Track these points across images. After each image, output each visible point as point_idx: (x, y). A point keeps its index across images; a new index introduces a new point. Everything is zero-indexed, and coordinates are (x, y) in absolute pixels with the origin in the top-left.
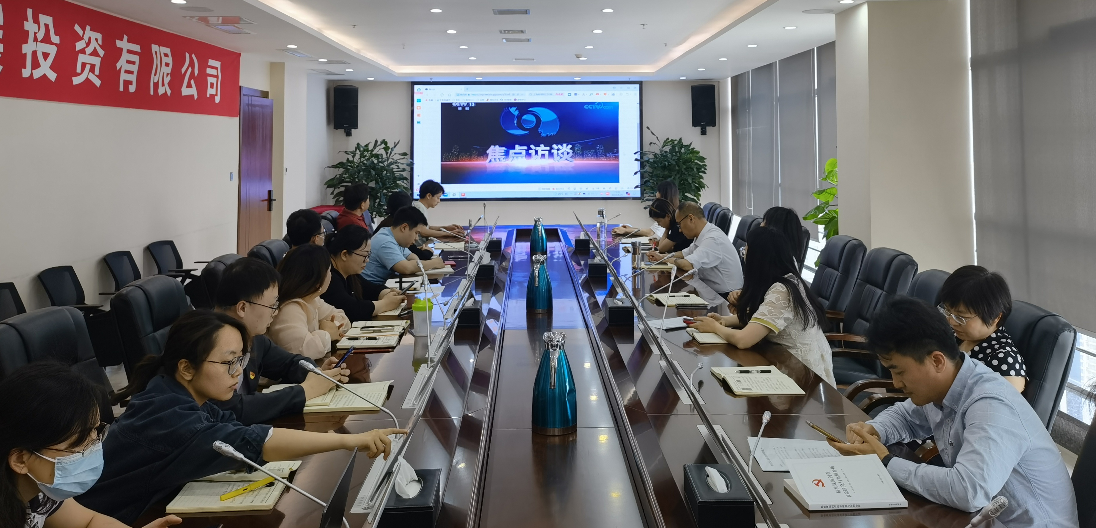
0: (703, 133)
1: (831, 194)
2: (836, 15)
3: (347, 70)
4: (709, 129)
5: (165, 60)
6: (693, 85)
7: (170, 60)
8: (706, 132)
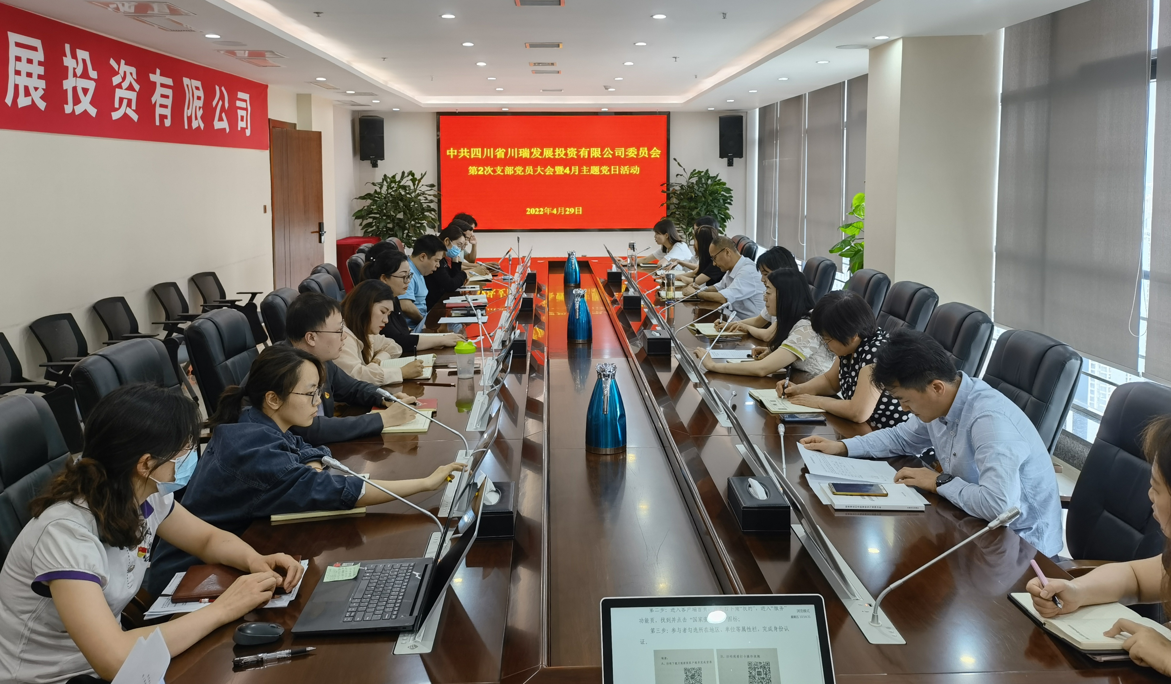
0: (730, 164)
1: (858, 228)
2: (870, 50)
3: (373, 101)
4: (735, 160)
5: (197, 93)
6: (721, 115)
7: (201, 93)
8: (733, 164)
